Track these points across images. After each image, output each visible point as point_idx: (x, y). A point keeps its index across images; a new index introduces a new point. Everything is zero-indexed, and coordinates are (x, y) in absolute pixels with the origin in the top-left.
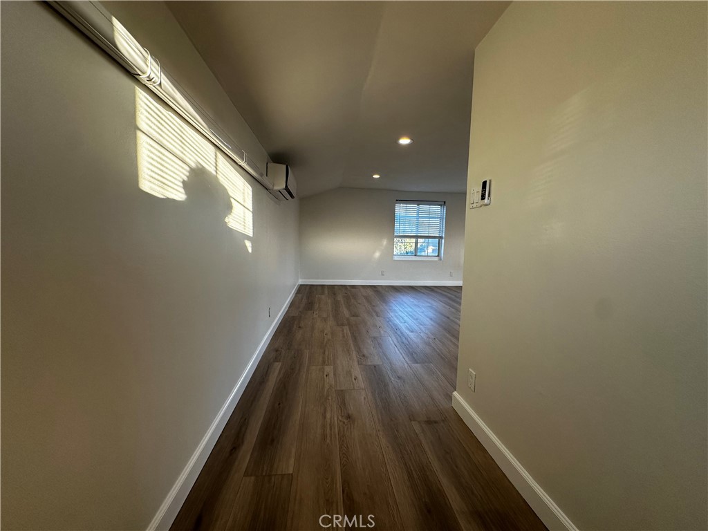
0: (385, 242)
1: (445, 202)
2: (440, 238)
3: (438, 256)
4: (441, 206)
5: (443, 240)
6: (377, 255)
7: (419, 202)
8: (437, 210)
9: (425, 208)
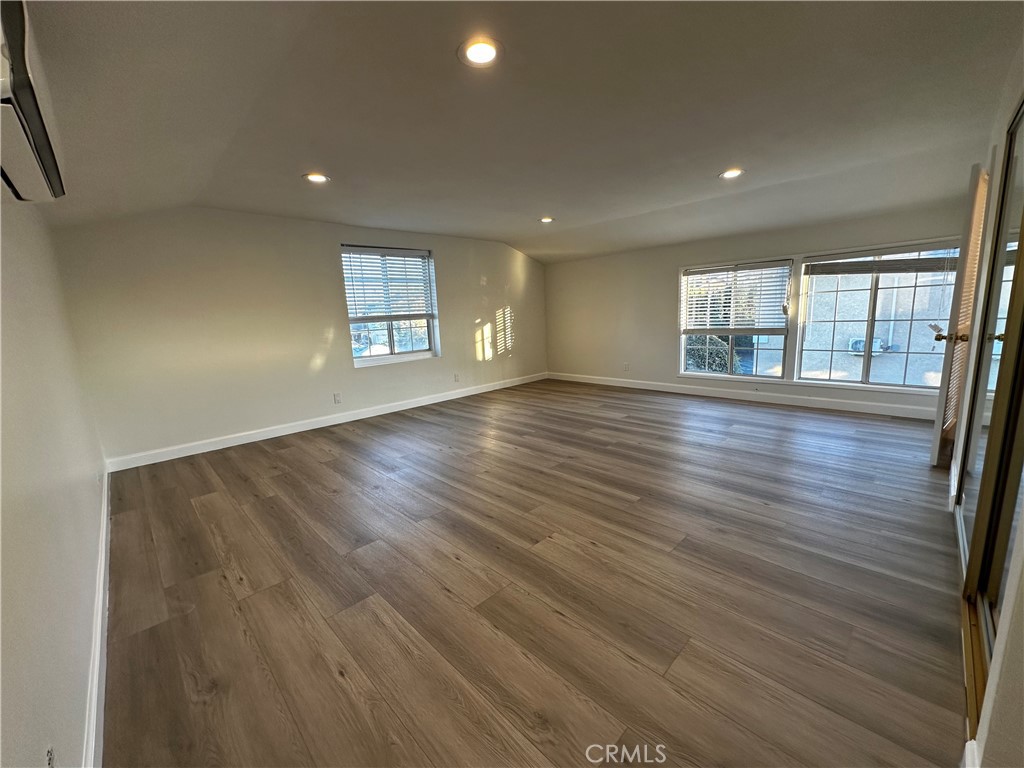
0: (330, 334)
1: (429, 252)
2: (430, 317)
3: (430, 349)
4: (423, 257)
5: (436, 322)
6: (318, 362)
7: (385, 250)
8: (414, 266)
9: (396, 263)
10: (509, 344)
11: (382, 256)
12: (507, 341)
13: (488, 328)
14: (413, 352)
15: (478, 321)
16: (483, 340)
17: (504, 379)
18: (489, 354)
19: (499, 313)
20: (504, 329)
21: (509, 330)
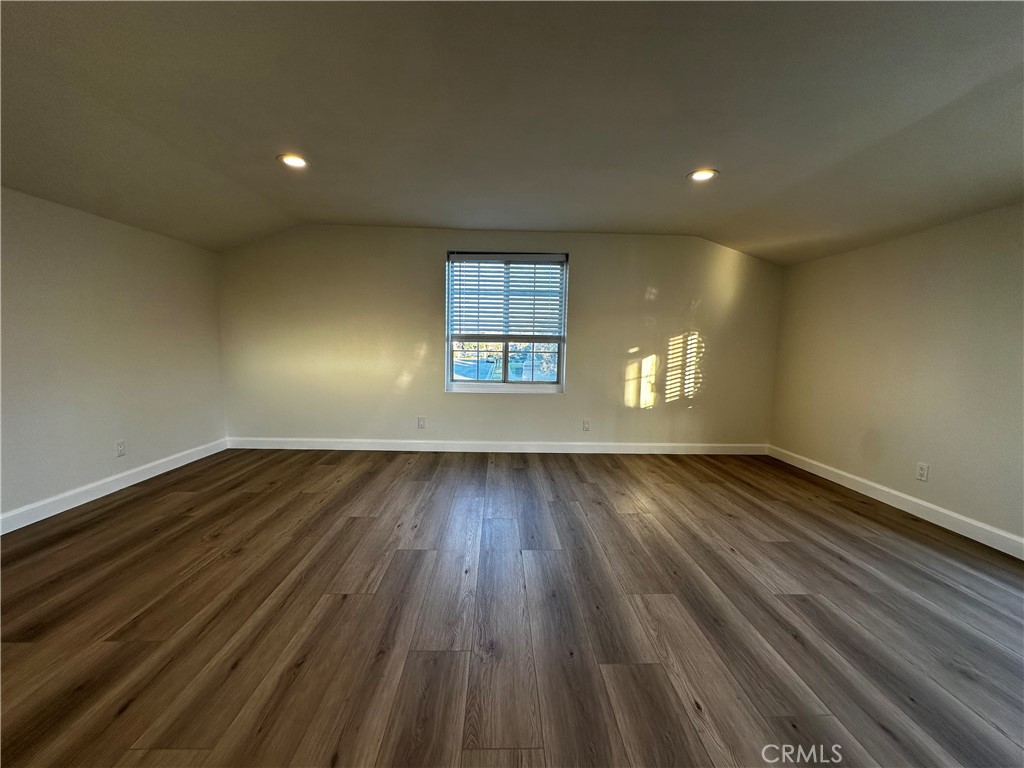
0: (423, 351)
1: (567, 255)
2: (559, 340)
3: (558, 382)
4: (561, 263)
5: (565, 347)
6: (405, 379)
7: (509, 256)
8: (550, 276)
9: (522, 272)
10: (690, 389)
11: (506, 264)
12: (685, 382)
13: (650, 363)
14: (533, 383)
15: (632, 350)
16: (639, 378)
17: (672, 442)
18: (648, 399)
19: (675, 343)
20: (683, 366)
21: (691, 369)
